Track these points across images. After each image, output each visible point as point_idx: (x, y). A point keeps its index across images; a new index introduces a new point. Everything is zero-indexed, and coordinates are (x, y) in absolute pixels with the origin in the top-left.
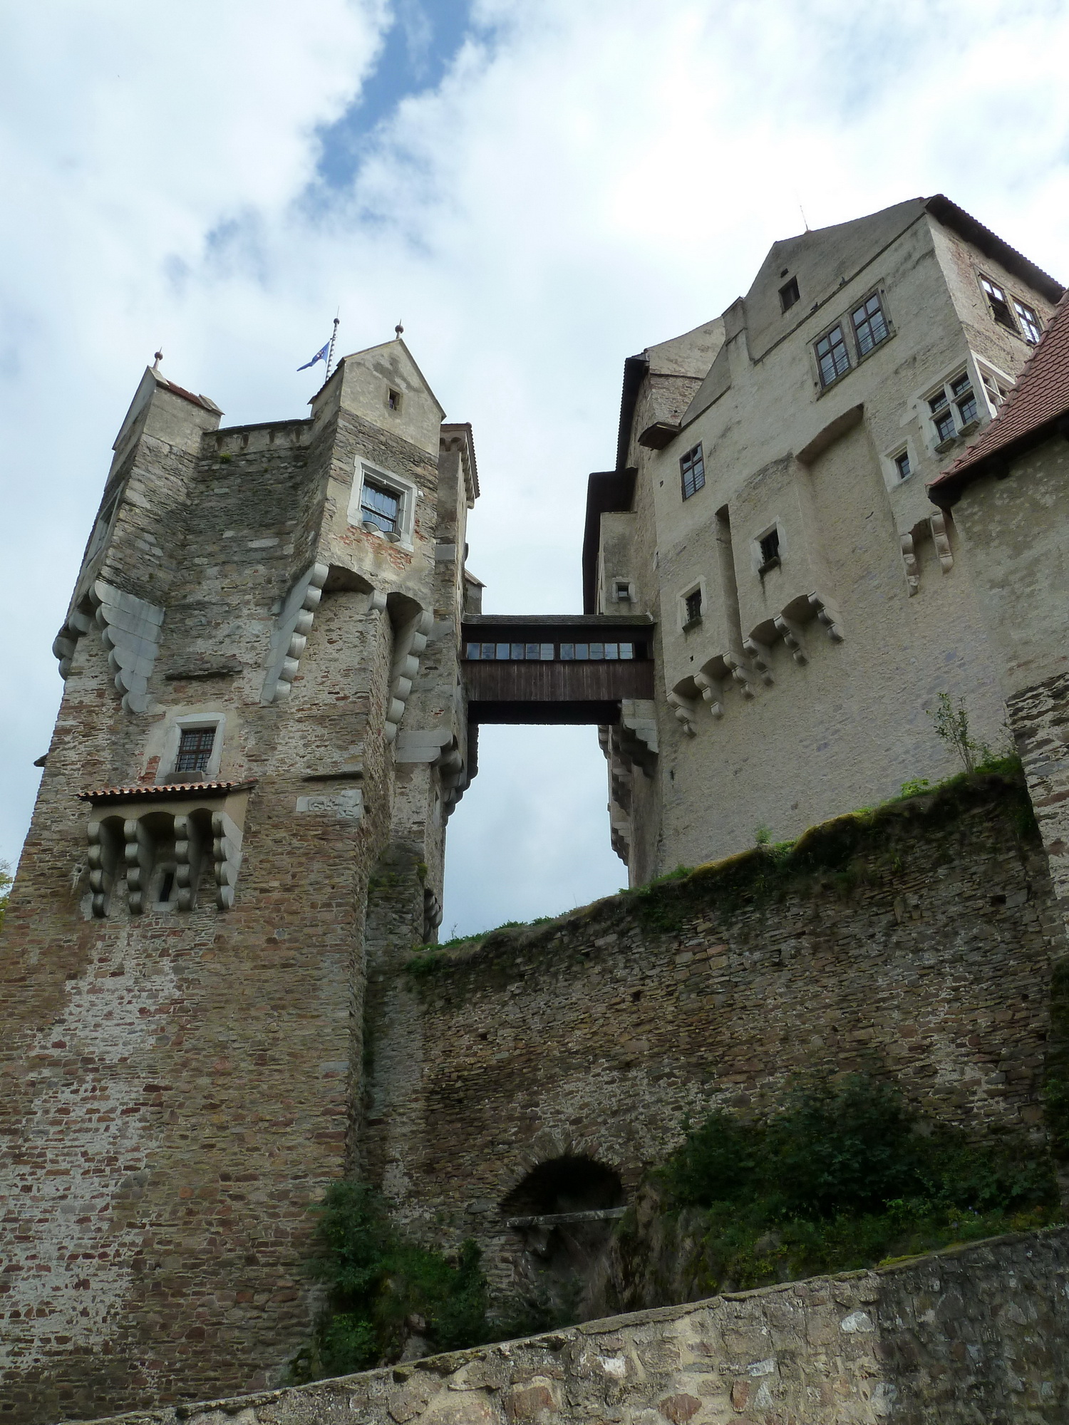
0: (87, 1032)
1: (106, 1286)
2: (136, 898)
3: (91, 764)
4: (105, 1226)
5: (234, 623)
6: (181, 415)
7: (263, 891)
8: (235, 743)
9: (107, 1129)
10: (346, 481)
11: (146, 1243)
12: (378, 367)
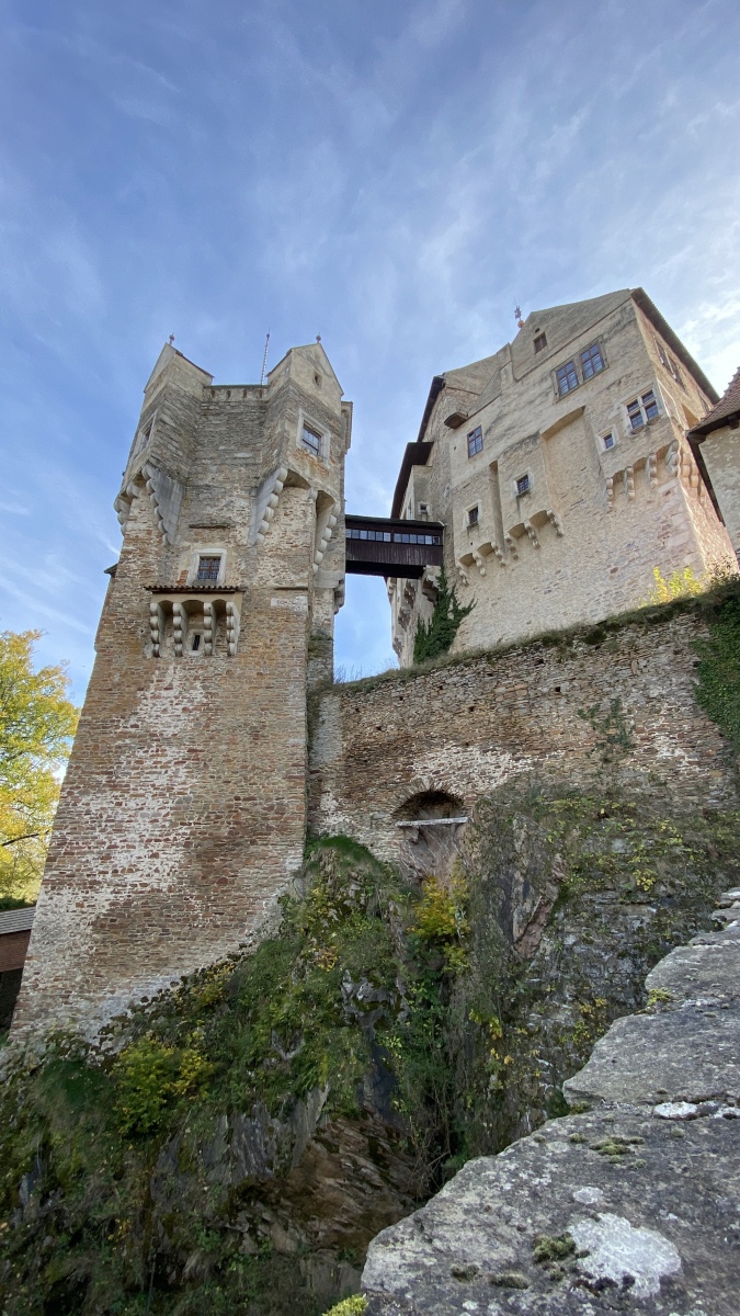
0: (151, 720)
1: (169, 856)
2: (179, 647)
3: (146, 572)
4: (167, 824)
5: (228, 499)
6: (191, 374)
7: (253, 647)
8: (234, 565)
9: (166, 772)
10: (293, 421)
11: (191, 834)
12: (309, 358)
